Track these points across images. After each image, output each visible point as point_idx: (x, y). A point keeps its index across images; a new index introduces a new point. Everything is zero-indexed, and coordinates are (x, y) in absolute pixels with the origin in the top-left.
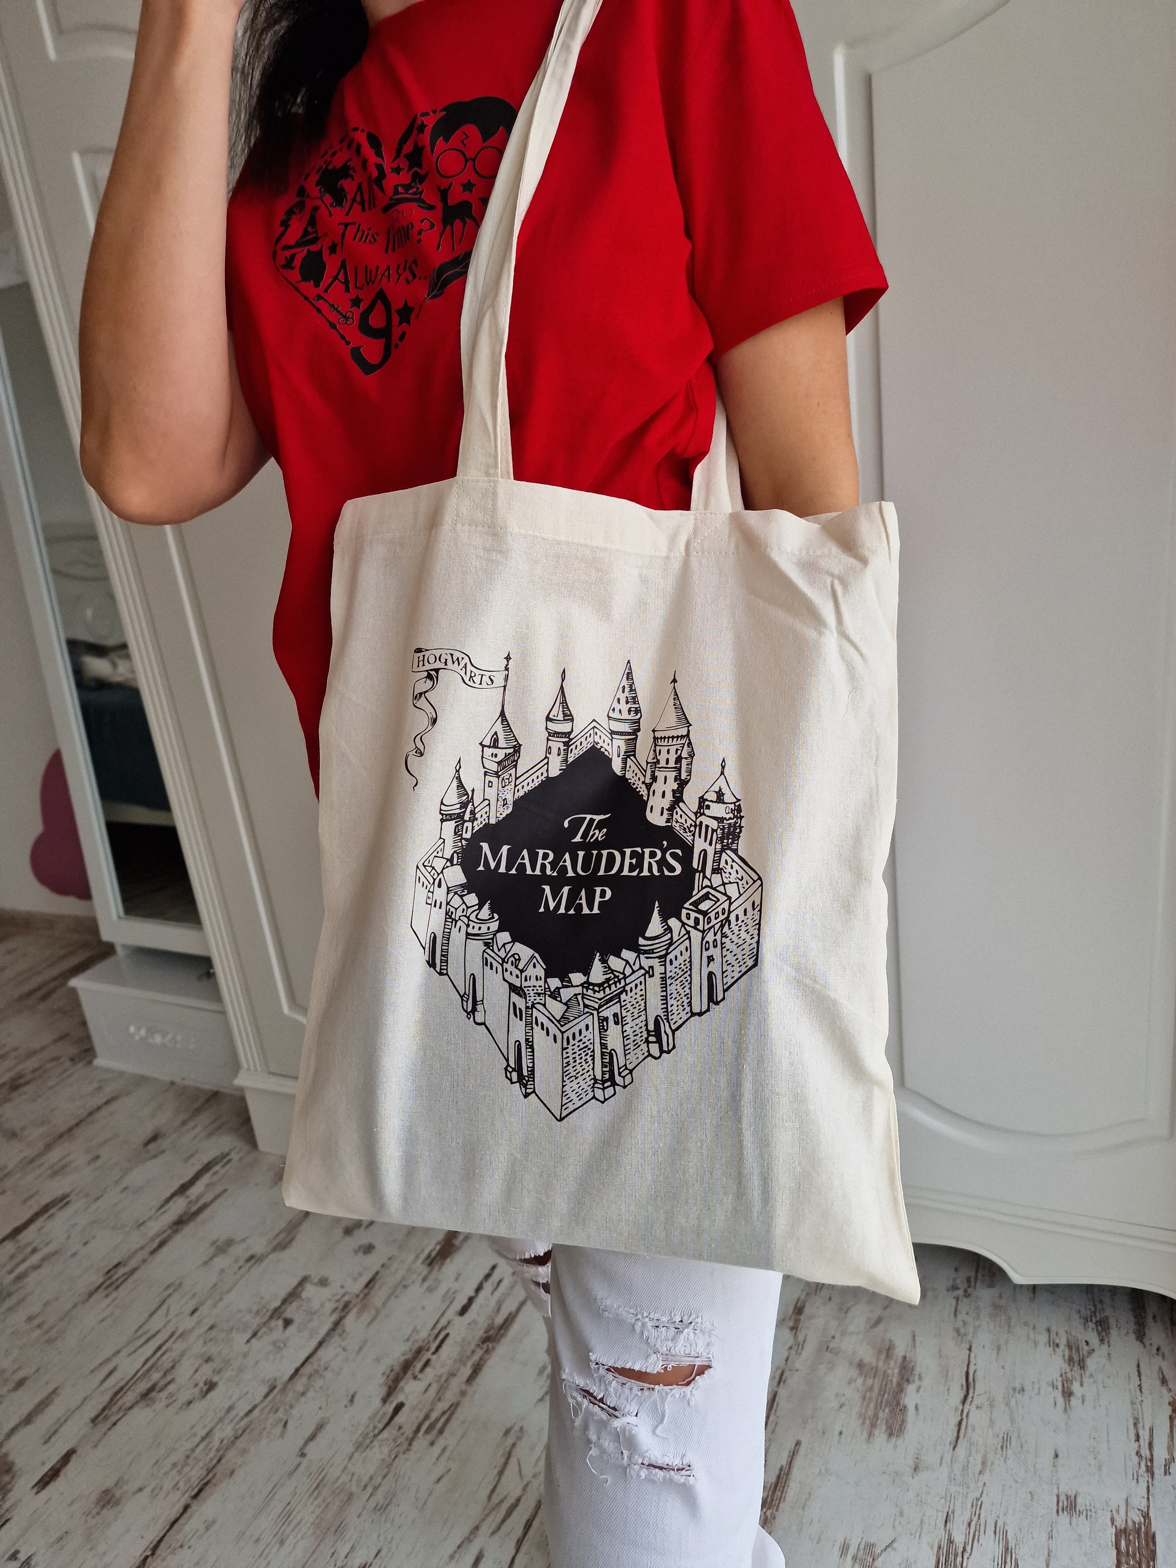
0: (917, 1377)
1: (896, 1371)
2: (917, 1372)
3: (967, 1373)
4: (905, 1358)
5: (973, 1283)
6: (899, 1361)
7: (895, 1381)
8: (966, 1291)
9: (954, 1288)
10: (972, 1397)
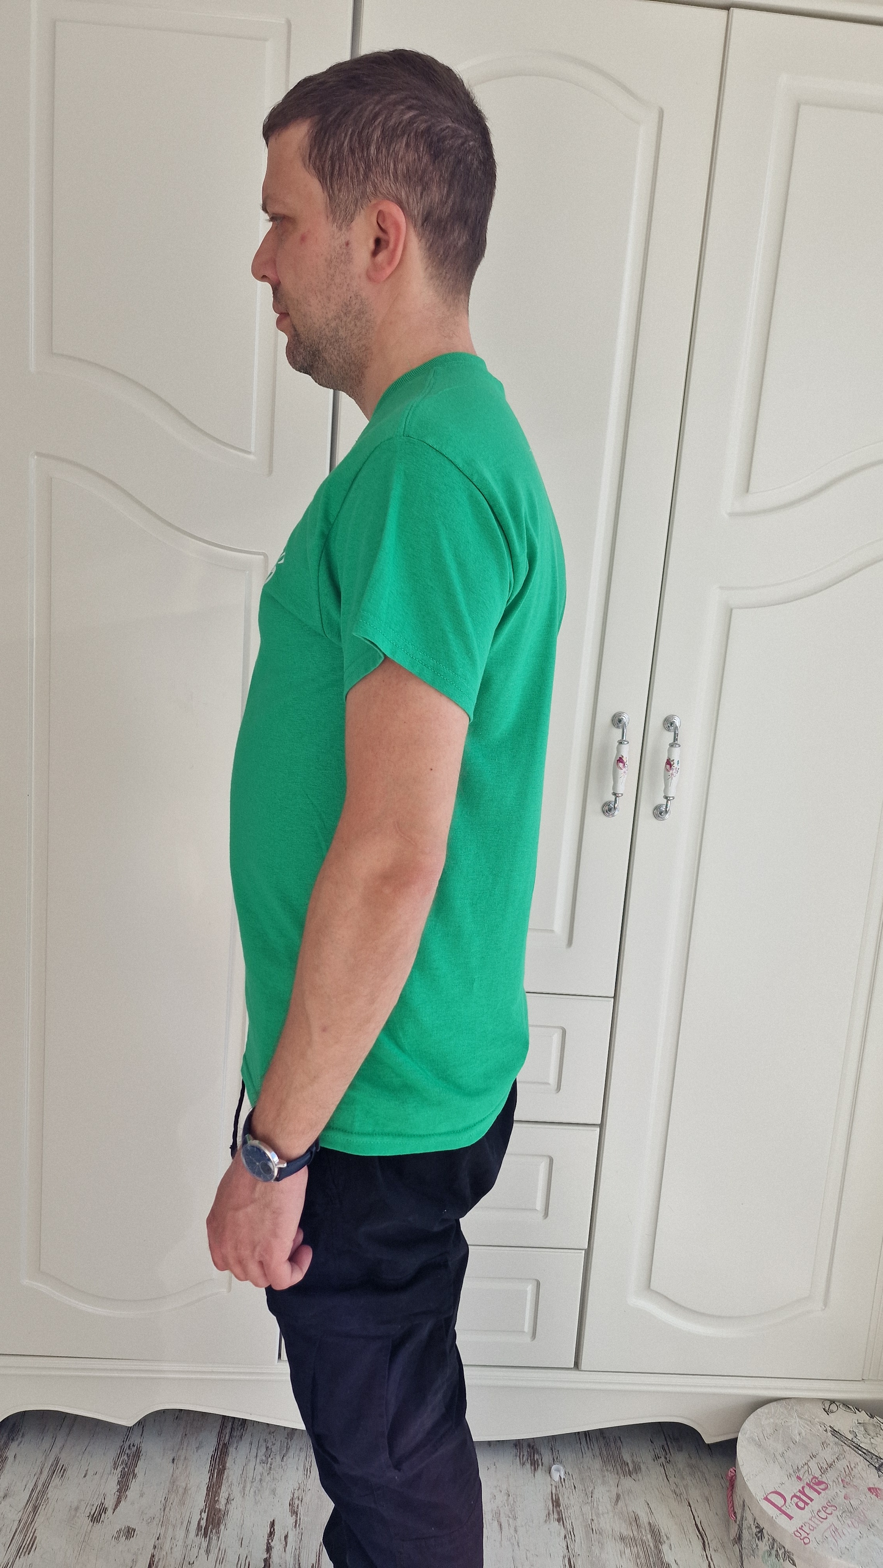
0: (665, 1537)
1: (649, 1536)
2: (663, 1534)
3: (696, 1525)
4: (650, 1523)
5: (668, 1451)
6: (648, 1528)
7: (652, 1545)
8: (666, 1458)
9: (657, 1457)
10: (708, 1544)
